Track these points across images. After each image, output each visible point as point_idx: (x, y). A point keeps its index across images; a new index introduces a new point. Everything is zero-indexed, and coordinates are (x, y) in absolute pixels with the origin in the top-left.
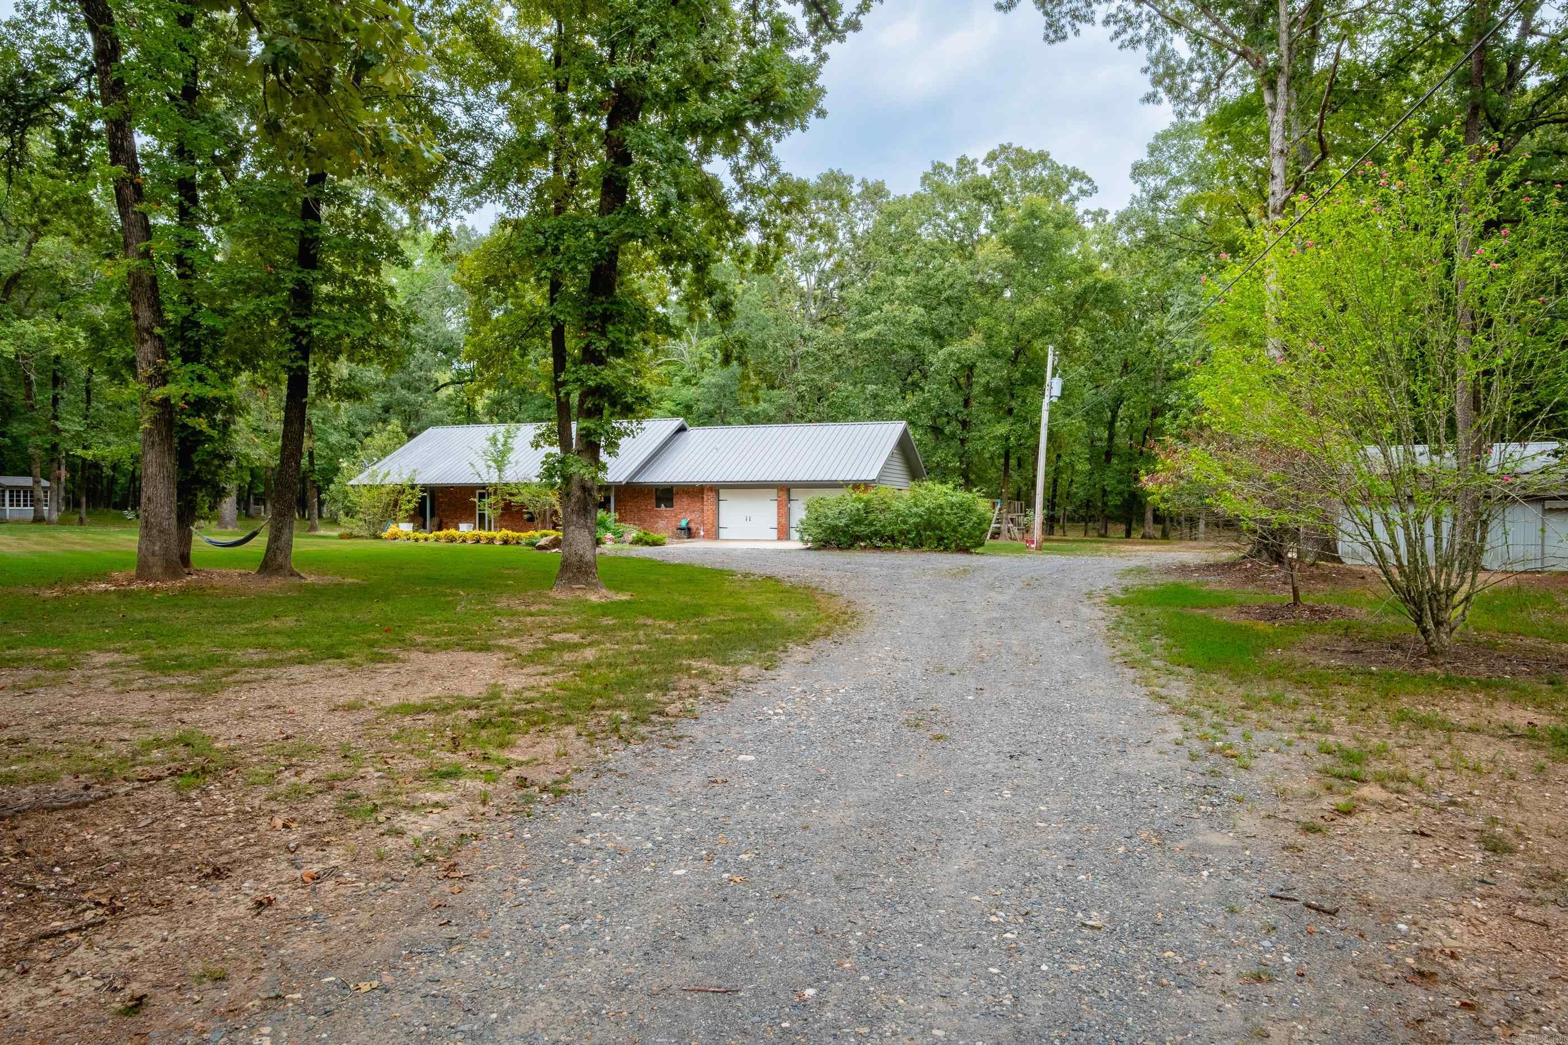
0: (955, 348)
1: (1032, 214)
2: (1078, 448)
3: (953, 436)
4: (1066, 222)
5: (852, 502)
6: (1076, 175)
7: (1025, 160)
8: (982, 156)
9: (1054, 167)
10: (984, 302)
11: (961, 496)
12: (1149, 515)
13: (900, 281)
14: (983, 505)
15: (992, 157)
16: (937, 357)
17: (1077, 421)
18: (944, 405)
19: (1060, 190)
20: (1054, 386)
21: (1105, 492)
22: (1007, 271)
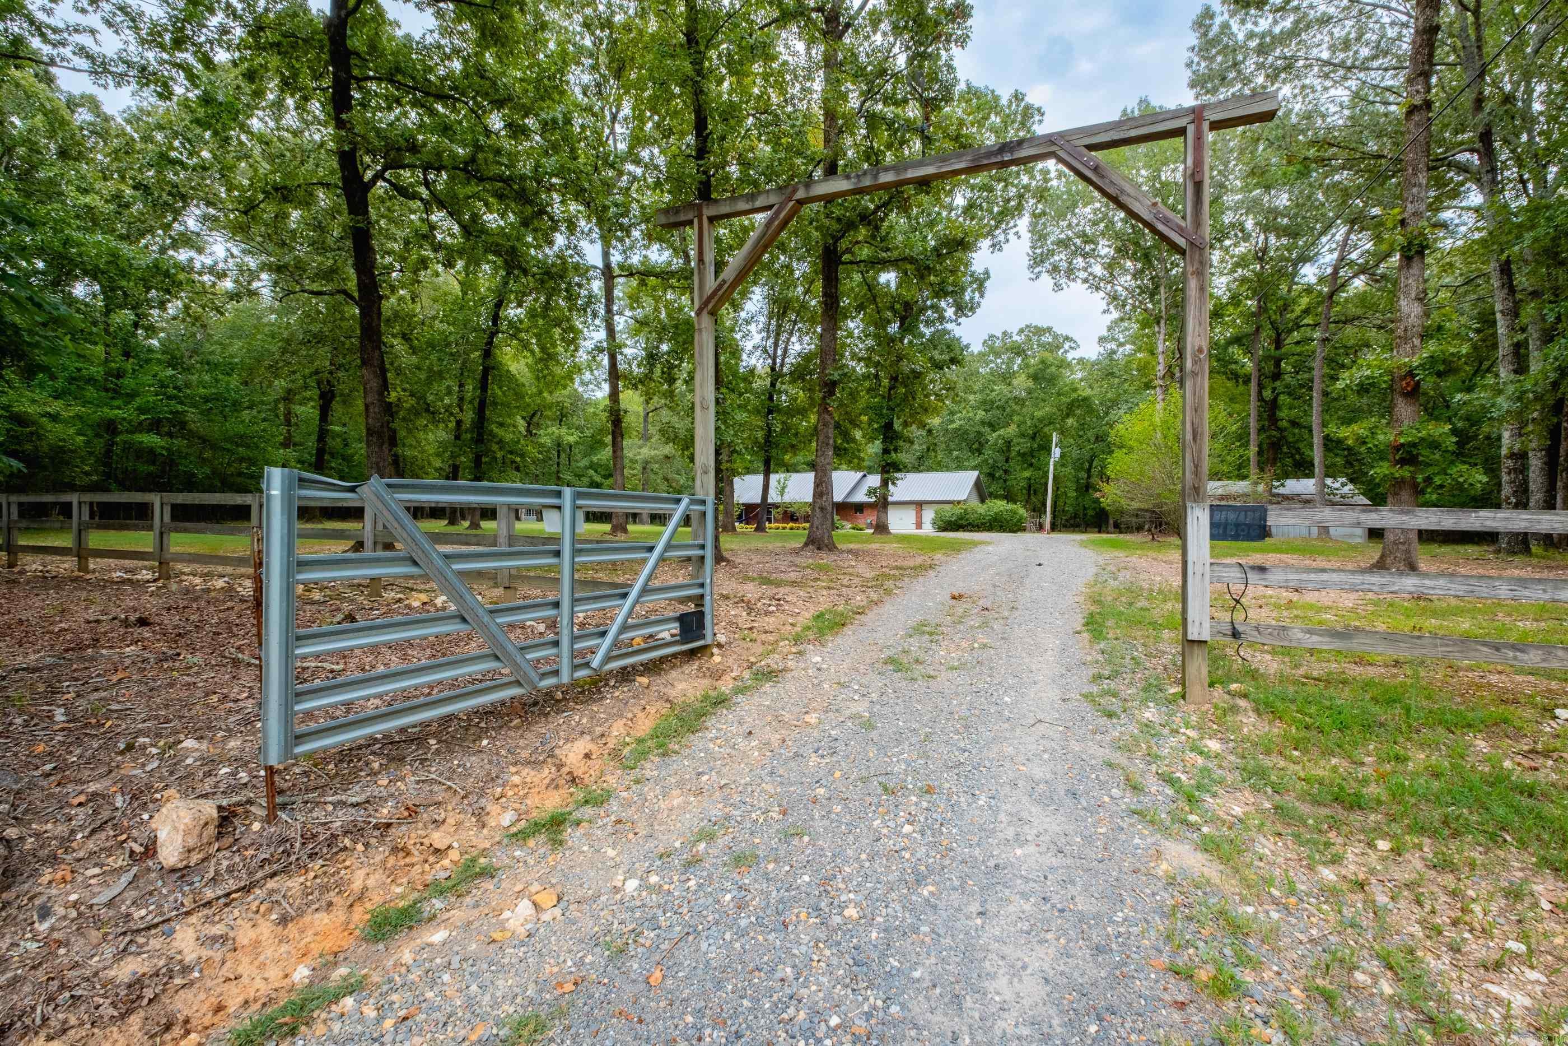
0: (1001, 432)
1: (1043, 362)
2: (1069, 484)
3: (1000, 478)
4: (1064, 364)
5: (958, 510)
6: (1067, 338)
7: (1039, 331)
8: (1015, 331)
9: (1056, 336)
10: (1017, 408)
11: (1011, 506)
12: (1111, 522)
13: (971, 397)
14: (1022, 511)
15: (1021, 331)
16: (992, 437)
17: (1069, 469)
18: (995, 461)
19: (1058, 348)
20: (1056, 453)
21: (1085, 509)
22: (1029, 392)
